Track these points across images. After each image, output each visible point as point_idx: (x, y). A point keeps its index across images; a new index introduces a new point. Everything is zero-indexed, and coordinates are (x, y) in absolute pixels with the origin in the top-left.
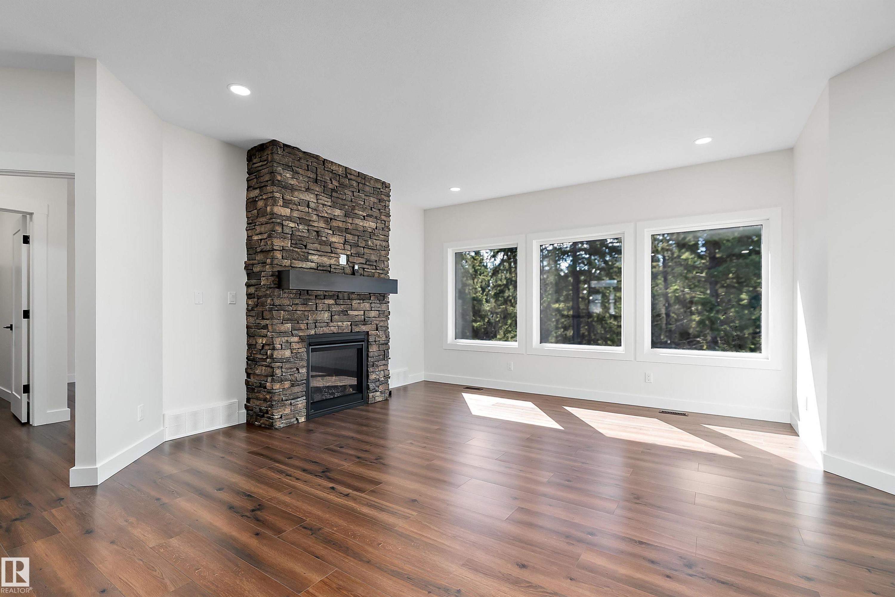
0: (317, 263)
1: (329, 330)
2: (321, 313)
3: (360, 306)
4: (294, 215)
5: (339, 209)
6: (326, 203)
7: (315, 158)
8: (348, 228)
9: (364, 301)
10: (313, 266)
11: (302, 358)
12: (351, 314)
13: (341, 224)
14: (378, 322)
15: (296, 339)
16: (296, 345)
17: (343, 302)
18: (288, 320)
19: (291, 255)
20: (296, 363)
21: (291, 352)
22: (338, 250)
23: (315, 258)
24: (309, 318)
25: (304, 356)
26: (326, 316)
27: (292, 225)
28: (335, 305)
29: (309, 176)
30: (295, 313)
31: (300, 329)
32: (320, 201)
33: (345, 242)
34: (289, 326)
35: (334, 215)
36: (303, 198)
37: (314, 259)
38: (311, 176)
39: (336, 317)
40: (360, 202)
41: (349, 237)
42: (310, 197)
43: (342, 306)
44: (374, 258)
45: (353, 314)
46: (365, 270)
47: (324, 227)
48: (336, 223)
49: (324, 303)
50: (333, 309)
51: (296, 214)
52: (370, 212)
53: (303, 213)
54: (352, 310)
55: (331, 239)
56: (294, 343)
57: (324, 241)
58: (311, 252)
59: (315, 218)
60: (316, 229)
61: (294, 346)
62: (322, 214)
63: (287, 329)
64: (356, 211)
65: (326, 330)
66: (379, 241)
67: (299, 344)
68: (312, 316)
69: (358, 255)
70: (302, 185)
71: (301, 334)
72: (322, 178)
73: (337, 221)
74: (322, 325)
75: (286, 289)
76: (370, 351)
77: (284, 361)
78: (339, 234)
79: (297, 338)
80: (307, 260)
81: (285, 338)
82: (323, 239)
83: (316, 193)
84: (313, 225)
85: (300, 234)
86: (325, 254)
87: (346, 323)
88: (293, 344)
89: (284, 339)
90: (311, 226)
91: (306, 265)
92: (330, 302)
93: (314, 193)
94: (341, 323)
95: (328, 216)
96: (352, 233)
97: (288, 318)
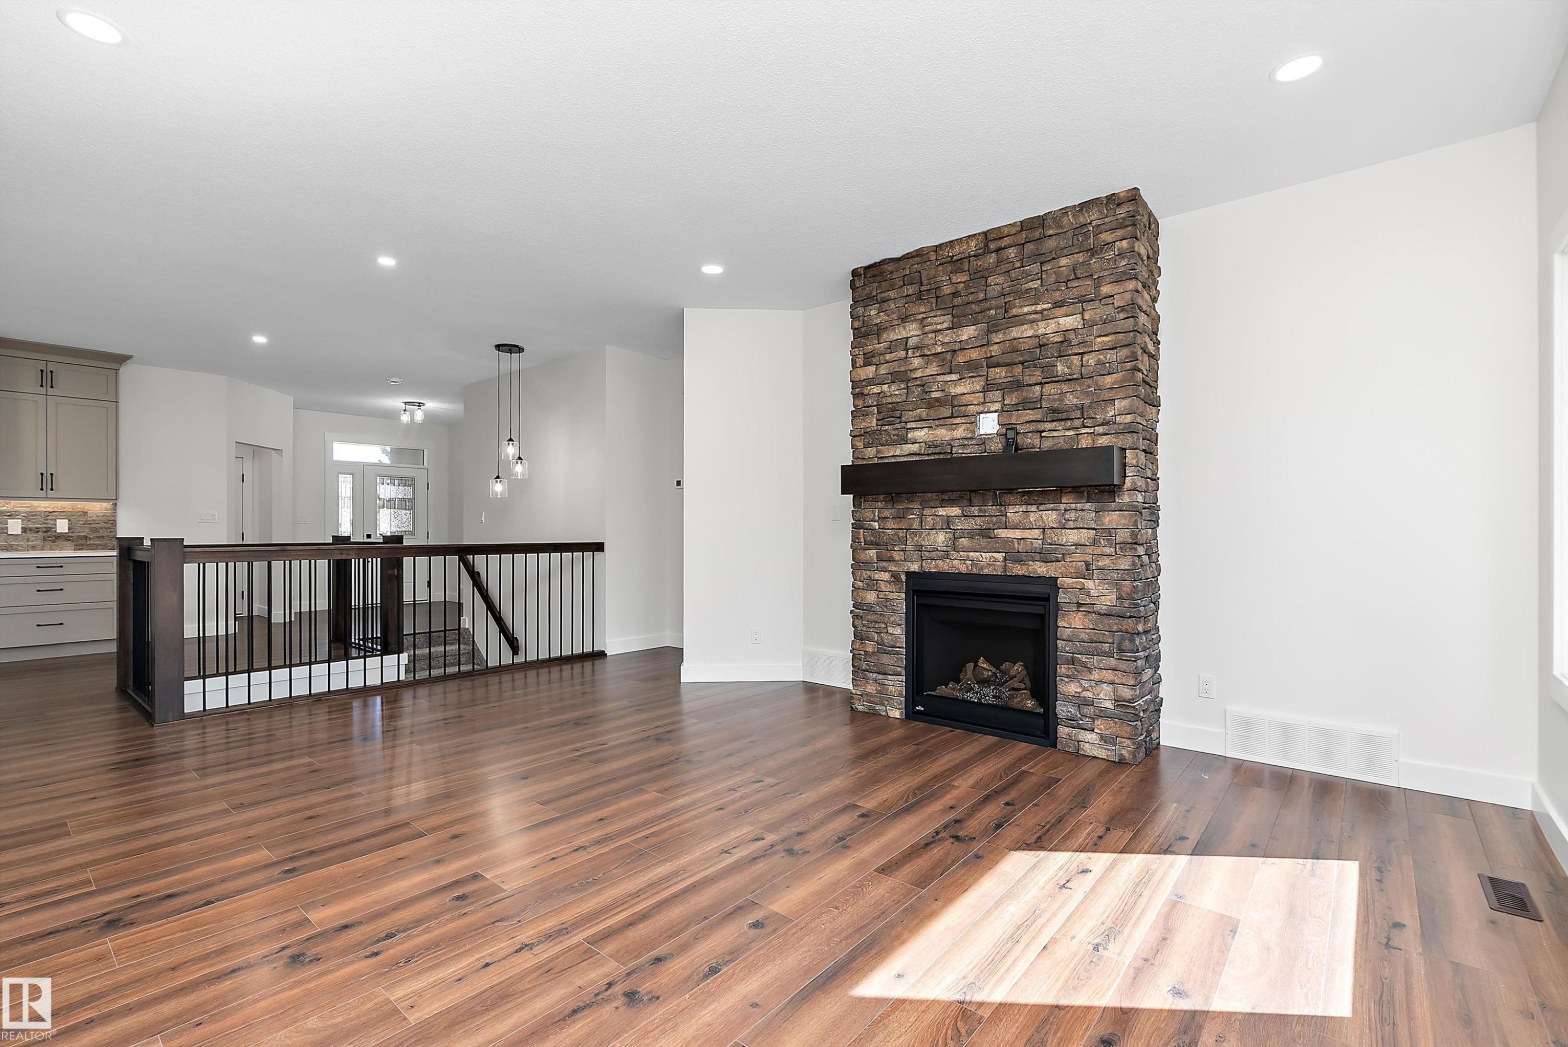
0: (925, 442)
1: (950, 565)
2: (929, 534)
3: (1028, 517)
4: (881, 373)
5: (973, 325)
6: (939, 327)
7: (917, 256)
8: (992, 356)
9: (1041, 507)
10: (915, 449)
11: (893, 610)
12: (1003, 535)
13: (975, 355)
14: (1089, 558)
15: (886, 576)
16: (886, 586)
17: (980, 511)
18: (872, 543)
19: (877, 439)
20: (884, 615)
21: (878, 596)
22: (969, 407)
23: (921, 435)
24: (908, 542)
25: (898, 607)
26: (941, 538)
27: (876, 390)
28: (963, 519)
29: (905, 294)
30: (883, 532)
31: (891, 560)
32: (928, 329)
33: (989, 387)
34: (872, 553)
35: (960, 342)
36: (895, 337)
37: (917, 438)
38: (910, 292)
39: (963, 542)
40: (1031, 285)
41: (999, 373)
42: (911, 330)
43: (978, 520)
44: (1075, 401)
45: (1009, 536)
46: (1043, 434)
47: (936, 373)
48: (964, 356)
49: (937, 516)
50: (958, 526)
51: (883, 370)
52: (1057, 296)
53: (895, 363)
54: (1006, 528)
55: (954, 391)
56: (882, 583)
57: (937, 400)
58: (909, 425)
59: (917, 362)
60: (919, 383)
61: (883, 586)
62: (931, 351)
63: (869, 558)
64: (1014, 311)
65: (943, 566)
66: (1093, 354)
67: (890, 584)
68: (912, 539)
69: (1025, 404)
70: (894, 316)
71: (894, 569)
72: (930, 284)
73: (968, 351)
74: (934, 554)
75: (869, 495)
76: (1060, 624)
77: (865, 608)
78: (970, 375)
79: (887, 574)
80: (905, 441)
81: (868, 572)
82: (933, 397)
83: (920, 317)
84: (914, 376)
85: (889, 400)
86: (942, 422)
87: (990, 554)
88: (880, 584)
89: (866, 574)
90: (913, 379)
91: (901, 450)
92: (952, 513)
93: (915, 320)
94: (978, 554)
95: (943, 350)
96: (1001, 361)
97: (872, 541)
